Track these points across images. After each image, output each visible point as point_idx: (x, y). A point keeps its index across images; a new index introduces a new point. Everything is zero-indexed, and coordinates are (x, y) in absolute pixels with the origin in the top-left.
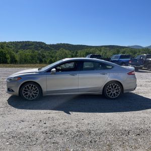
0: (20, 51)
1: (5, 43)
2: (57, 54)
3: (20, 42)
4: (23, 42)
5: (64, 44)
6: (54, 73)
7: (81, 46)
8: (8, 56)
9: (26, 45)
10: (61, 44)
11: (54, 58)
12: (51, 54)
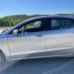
0: (16, 20)
1: (8, 16)
3: (15, 16)
4: (17, 15)
6: (15, 36)
8: (10, 23)
9: (18, 17)
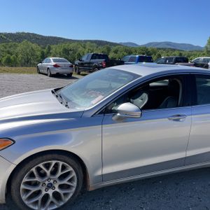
2: (18, 48)
5: (29, 34)
7: (55, 38)
10: (23, 33)
11: (14, 55)
12: (8, 49)
